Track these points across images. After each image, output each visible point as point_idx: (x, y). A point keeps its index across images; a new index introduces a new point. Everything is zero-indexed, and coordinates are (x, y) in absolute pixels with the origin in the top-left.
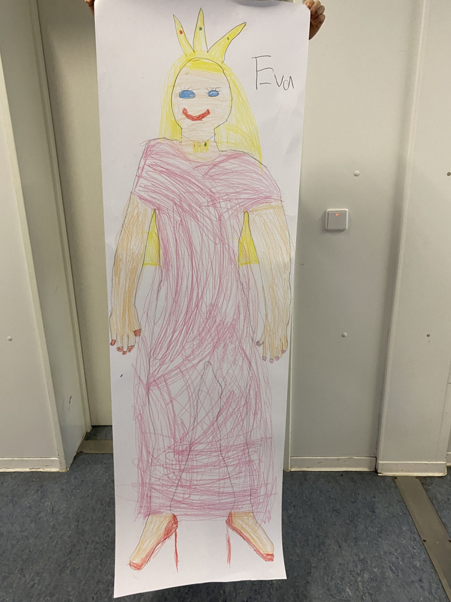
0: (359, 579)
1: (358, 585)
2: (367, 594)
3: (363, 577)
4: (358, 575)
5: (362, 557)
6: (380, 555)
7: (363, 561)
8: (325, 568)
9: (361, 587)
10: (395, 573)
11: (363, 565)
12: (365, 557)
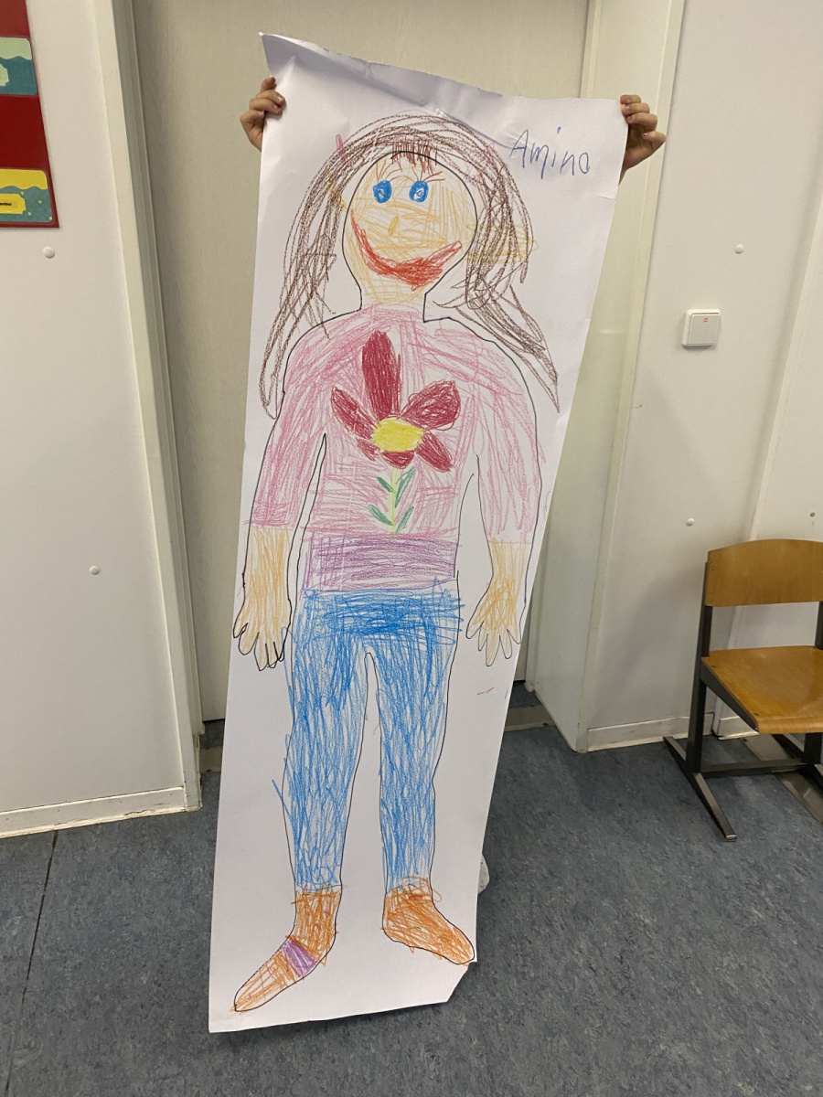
0: (763, 893)
1: (765, 903)
2: (783, 912)
3: (766, 889)
4: (759, 887)
5: (752, 862)
6: (775, 853)
7: (755, 866)
8: (709, 887)
9: (770, 904)
10: (806, 876)
11: (759, 872)
12: (756, 861)
